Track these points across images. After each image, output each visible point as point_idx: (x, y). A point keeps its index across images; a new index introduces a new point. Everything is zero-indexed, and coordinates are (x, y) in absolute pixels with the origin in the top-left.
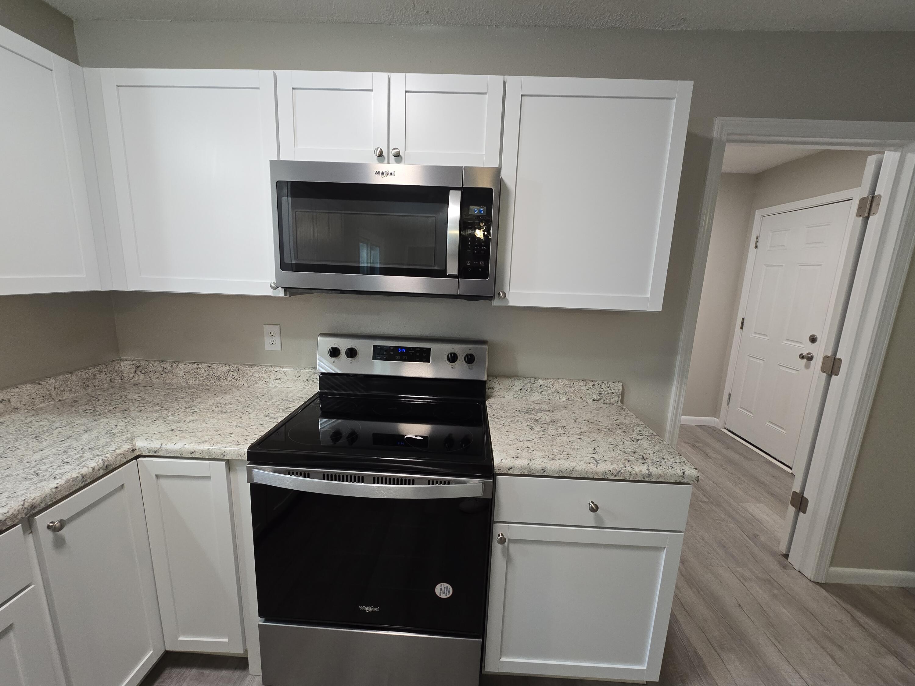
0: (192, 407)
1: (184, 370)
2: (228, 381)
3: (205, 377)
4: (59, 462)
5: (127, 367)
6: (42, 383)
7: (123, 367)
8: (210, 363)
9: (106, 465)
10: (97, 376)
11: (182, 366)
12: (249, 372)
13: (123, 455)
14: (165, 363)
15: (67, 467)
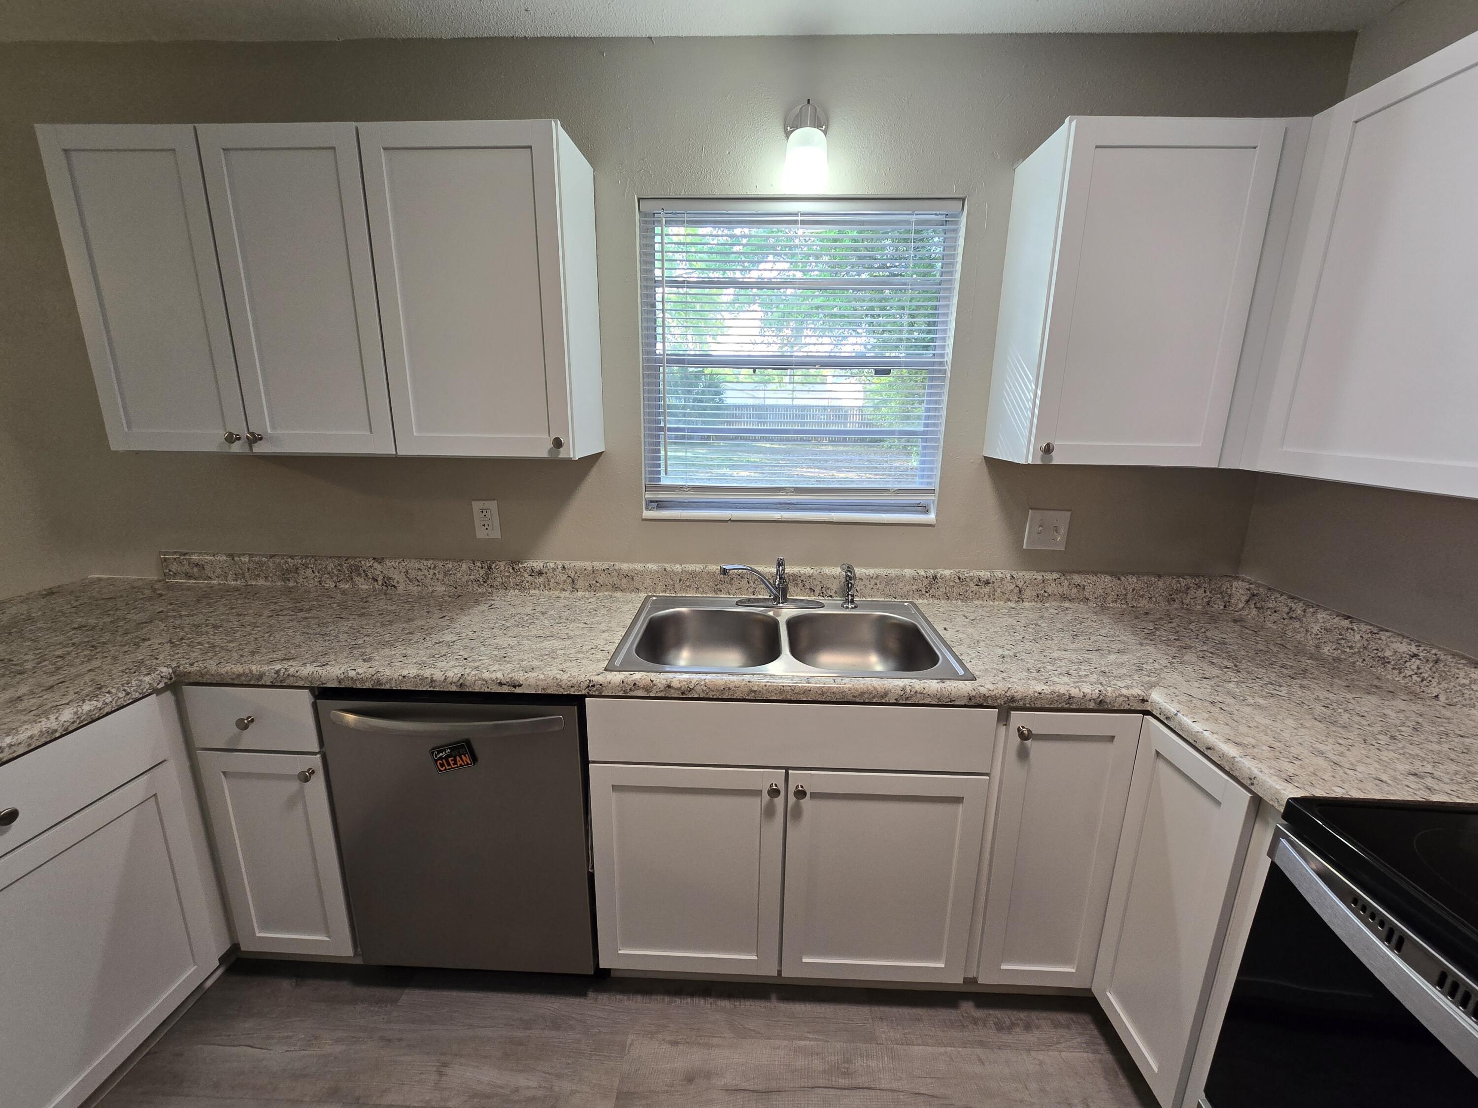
0: (1281, 686)
1: (1322, 624)
2: (1402, 675)
3: (1356, 650)
4: (1064, 670)
5: (1239, 590)
6: (1122, 578)
7: (1234, 589)
8: (1377, 627)
9: (1100, 699)
10: (1192, 592)
11: (1322, 616)
12: (1462, 674)
13: (1126, 699)
14: (1296, 601)
15: (1066, 679)
